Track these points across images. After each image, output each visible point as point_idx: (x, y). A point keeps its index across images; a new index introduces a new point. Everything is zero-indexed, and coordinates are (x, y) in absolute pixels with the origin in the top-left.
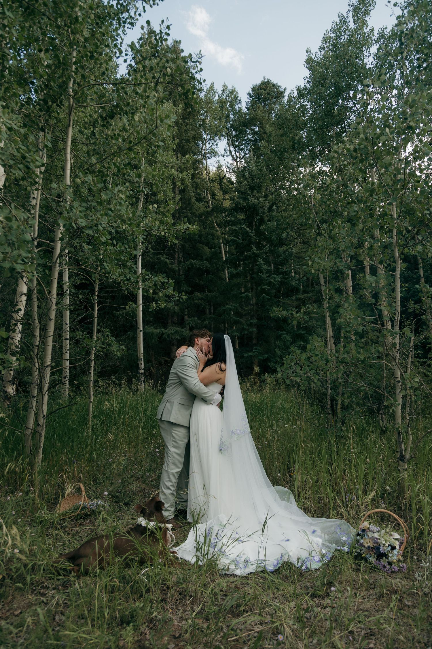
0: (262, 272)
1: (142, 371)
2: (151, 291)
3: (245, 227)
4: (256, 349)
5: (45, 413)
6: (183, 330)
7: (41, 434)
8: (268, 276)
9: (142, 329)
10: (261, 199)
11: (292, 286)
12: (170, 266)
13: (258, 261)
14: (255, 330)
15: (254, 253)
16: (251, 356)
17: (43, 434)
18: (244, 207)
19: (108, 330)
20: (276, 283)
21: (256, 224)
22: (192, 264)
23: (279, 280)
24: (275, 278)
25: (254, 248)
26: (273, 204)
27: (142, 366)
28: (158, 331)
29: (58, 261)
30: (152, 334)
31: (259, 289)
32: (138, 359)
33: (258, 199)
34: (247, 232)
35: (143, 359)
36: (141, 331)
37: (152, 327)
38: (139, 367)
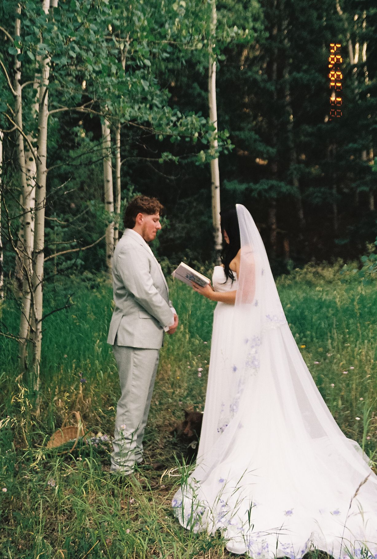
1: (219, 247)
5: (39, 316)
6: (282, 184)
7: (34, 344)
12: (262, 85)
17: (39, 344)
22: (295, 80)
27: (220, 240)
29: (46, 102)
30: (235, 191)
35: (220, 230)
36: (216, 188)
37: (236, 181)
38: (216, 240)
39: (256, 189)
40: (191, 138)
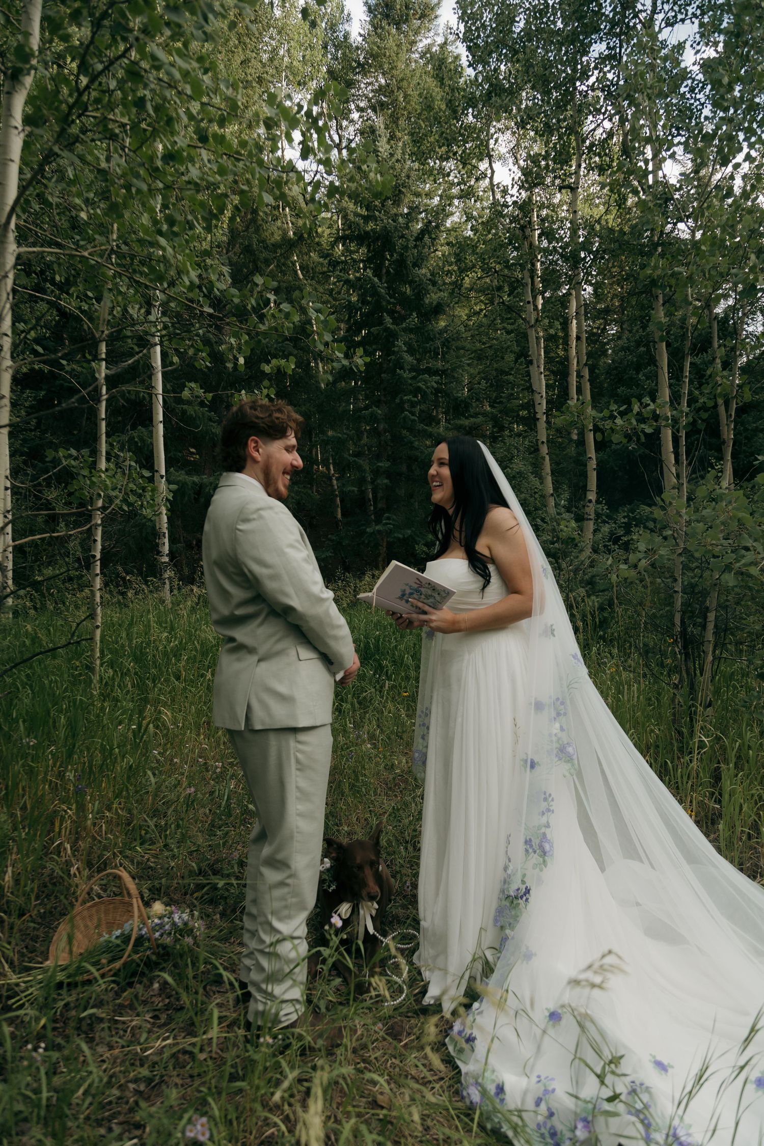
0: (401, 368)
1: (166, 559)
2: (242, 361)
3: (370, 275)
4: (388, 518)
8: (414, 378)
9: (163, 472)
10: (400, 219)
11: (456, 399)
13: (394, 346)
14: (386, 481)
15: (387, 329)
16: (379, 532)
18: (367, 233)
19: (129, 454)
20: (428, 391)
21: (388, 272)
23: (435, 385)
24: (426, 382)
25: (388, 320)
26: (423, 232)
27: (166, 549)
28: (195, 479)
29: (12, 226)
31: (397, 401)
32: (156, 534)
33: (394, 221)
34: (374, 286)
35: (167, 535)
36: (162, 477)
37: (183, 472)
38: (160, 549)
39: (211, 483)
40: (236, 365)
